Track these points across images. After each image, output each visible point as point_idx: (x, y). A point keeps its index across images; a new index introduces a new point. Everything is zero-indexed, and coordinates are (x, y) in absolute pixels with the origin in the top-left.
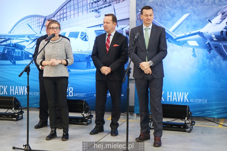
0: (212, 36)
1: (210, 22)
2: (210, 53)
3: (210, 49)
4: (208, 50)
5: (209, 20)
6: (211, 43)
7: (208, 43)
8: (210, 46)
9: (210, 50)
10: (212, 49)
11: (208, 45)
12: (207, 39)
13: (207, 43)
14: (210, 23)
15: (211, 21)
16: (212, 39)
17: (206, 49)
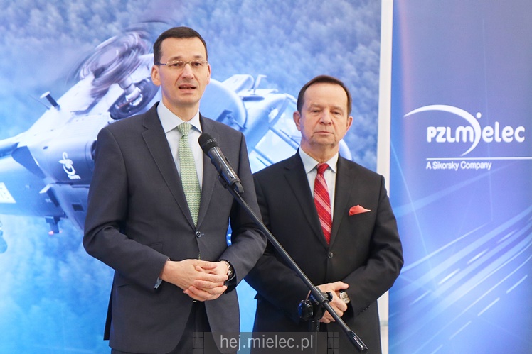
0: (61, 162)
1: (55, 104)
2: (56, 231)
3: (57, 214)
4: (48, 221)
5: (49, 97)
6: (60, 190)
7: (50, 193)
8: (56, 202)
9: (56, 220)
10: (65, 216)
11: (49, 200)
12: (44, 177)
13: (44, 190)
14: (52, 107)
15: (58, 102)
16: (62, 177)
17: (41, 215)
